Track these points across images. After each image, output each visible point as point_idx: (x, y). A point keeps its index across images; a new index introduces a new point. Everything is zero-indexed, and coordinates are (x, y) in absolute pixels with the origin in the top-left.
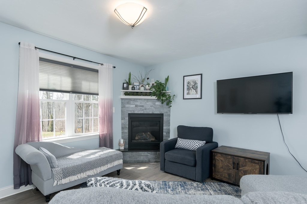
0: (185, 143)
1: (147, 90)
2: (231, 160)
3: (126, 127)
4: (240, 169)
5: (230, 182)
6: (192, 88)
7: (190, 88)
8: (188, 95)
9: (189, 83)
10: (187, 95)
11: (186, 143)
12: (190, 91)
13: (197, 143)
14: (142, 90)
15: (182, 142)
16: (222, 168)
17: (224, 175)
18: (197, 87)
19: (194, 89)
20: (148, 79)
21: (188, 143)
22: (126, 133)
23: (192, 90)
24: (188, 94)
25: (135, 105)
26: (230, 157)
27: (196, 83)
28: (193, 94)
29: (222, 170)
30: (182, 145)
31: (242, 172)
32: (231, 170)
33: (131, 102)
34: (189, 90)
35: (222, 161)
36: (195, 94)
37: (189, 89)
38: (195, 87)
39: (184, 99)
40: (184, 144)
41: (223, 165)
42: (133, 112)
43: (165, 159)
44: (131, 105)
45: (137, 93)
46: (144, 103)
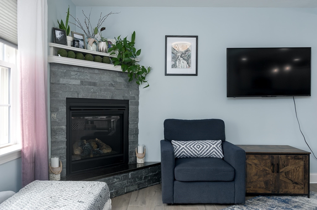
0: (193, 147)
1: (101, 51)
2: (269, 161)
3: (62, 129)
4: (281, 171)
5: (268, 192)
6: (181, 57)
7: (177, 57)
8: (174, 69)
9: (175, 48)
10: (172, 67)
11: (195, 147)
12: (177, 62)
13: (213, 144)
14: (92, 49)
15: (186, 147)
16: (256, 175)
17: (259, 185)
18: (189, 57)
19: (184, 59)
20: (103, 29)
21: (198, 147)
22: (62, 142)
23: (181, 61)
24: (174, 66)
25: (79, 81)
26: (267, 157)
27: (187, 50)
28: (183, 67)
29: (256, 177)
30: (187, 152)
31: (283, 174)
32: (268, 176)
33: (72, 73)
34: (176, 60)
35: (256, 164)
36: (185, 67)
37: (175, 58)
38: (186, 57)
39: (166, 74)
40: (191, 148)
41: (257, 171)
42: (76, 96)
43: (174, 180)
44: (71, 79)
45: (85, 56)
46: (96, 78)
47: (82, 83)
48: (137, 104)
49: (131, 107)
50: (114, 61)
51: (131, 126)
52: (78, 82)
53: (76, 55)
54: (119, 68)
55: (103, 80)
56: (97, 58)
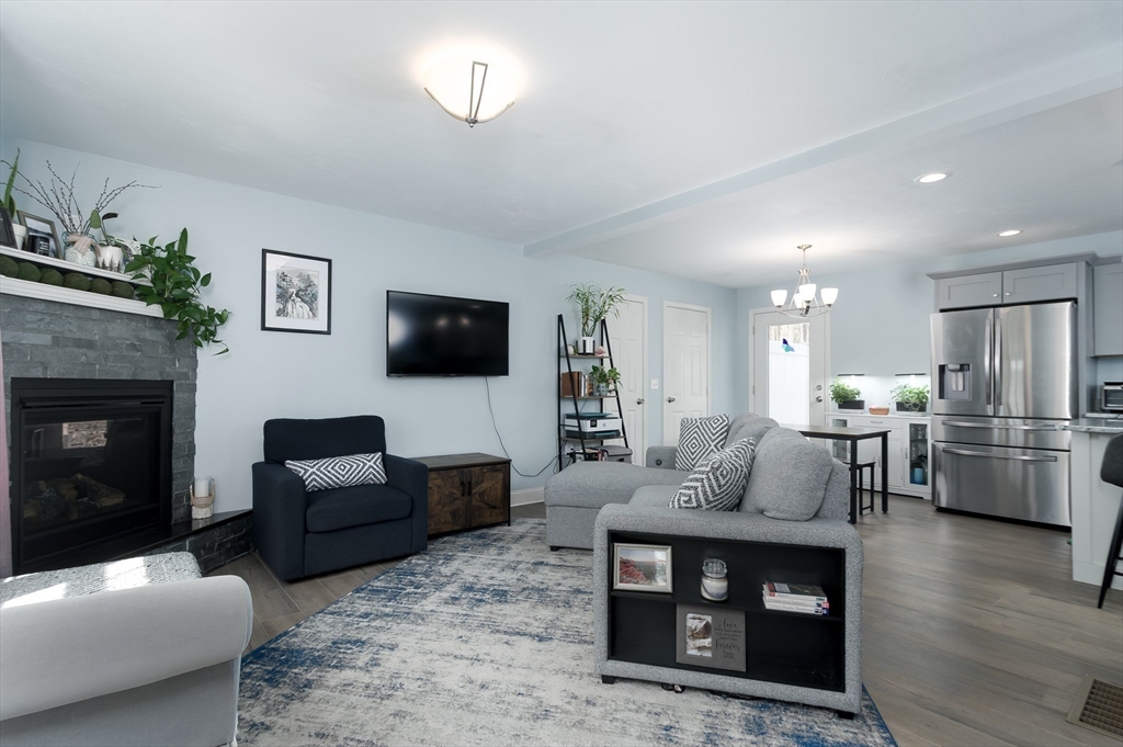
0: (332, 468)
1: (104, 267)
2: (457, 479)
4: (474, 491)
5: (457, 528)
6: (297, 295)
7: (288, 296)
8: (281, 318)
9: (283, 277)
10: (278, 315)
11: (336, 468)
12: (289, 305)
13: (369, 461)
14: (79, 260)
15: (318, 470)
16: (439, 503)
17: (443, 520)
18: (314, 297)
19: (302, 300)
20: (108, 215)
21: (342, 467)
23: (298, 304)
24: (281, 312)
25: (49, 337)
26: (455, 472)
27: (310, 284)
28: (301, 316)
29: (439, 507)
30: (321, 478)
31: (477, 496)
32: (457, 502)
33: (29, 317)
34: (287, 301)
35: (438, 487)
36: (306, 316)
37: (283, 296)
38: (307, 295)
39: (264, 328)
40: (329, 472)
41: (440, 497)
43: (306, 531)
44: (25, 331)
45: (66, 278)
46: (95, 332)
47: (56, 341)
48: (193, 388)
49: (177, 396)
50: (144, 294)
51: (177, 439)
52: (46, 339)
53: (43, 274)
54: (156, 310)
55: (111, 334)
56: (100, 283)
